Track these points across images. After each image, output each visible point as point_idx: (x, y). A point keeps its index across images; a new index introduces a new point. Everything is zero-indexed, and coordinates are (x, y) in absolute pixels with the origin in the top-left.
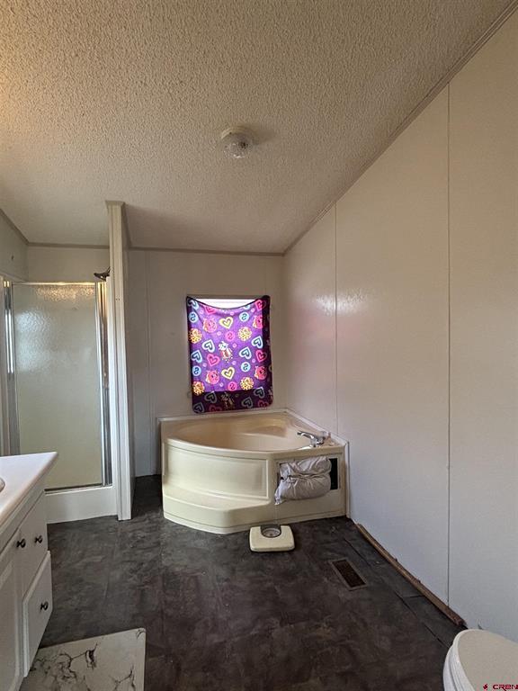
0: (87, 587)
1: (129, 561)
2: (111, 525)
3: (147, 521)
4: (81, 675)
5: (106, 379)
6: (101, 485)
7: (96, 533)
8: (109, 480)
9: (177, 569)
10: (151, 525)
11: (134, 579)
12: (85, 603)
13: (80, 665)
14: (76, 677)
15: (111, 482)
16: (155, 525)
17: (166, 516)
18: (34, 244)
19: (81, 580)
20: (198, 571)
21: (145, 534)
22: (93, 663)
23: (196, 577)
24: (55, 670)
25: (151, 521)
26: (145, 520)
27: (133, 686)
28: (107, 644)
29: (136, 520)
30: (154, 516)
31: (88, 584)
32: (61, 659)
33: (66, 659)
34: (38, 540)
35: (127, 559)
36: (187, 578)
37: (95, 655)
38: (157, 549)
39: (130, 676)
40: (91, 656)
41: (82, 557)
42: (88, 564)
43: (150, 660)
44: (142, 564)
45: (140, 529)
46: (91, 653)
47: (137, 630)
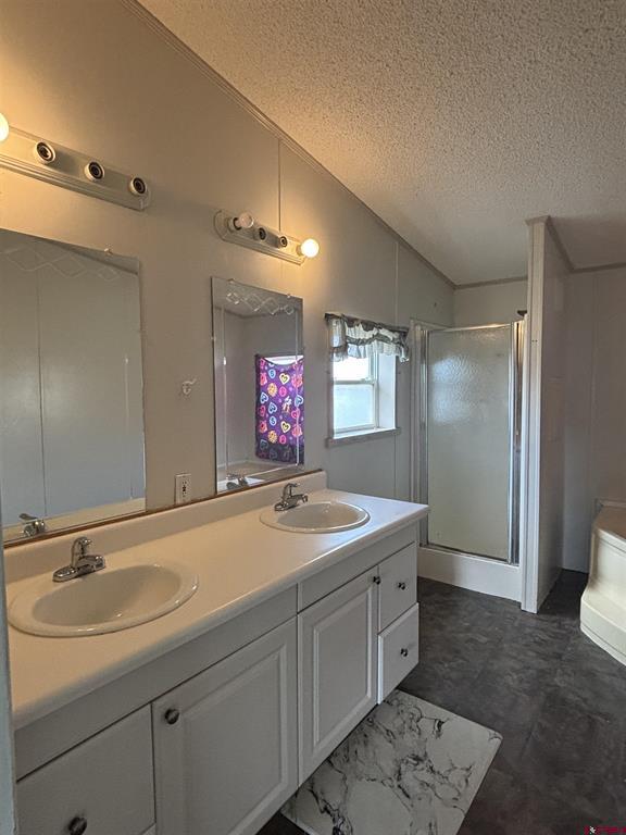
0: (461, 661)
1: (515, 658)
2: (511, 610)
3: (555, 624)
4: (425, 736)
5: (518, 439)
6: (505, 560)
7: (490, 612)
8: (515, 559)
9: (571, 696)
10: (557, 631)
11: (513, 681)
12: (454, 675)
13: (428, 726)
14: (420, 734)
15: (517, 561)
16: (564, 632)
17: (583, 629)
18: (461, 287)
19: (457, 652)
20: (600, 714)
21: (547, 638)
22: (439, 733)
23: (594, 720)
24: (406, 716)
25: (560, 627)
26: (554, 622)
27: (467, 781)
28: (457, 725)
29: (542, 617)
30: (567, 621)
31: (463, 658)
32: (413, 710)
33: (418, 715)
34: (401, 586)
35: (514, 654)
36: (580, 715)
37: (443, 726)
38: (555, 661)
39: (468, 770)
40: (439, 726)
41: (468, 630)
42: (471, 640)
43: (495, 771)
44: (529, 668)
45: (542, 629)
46: (440, 723)
47: (493, 732)
